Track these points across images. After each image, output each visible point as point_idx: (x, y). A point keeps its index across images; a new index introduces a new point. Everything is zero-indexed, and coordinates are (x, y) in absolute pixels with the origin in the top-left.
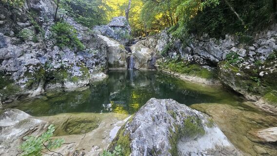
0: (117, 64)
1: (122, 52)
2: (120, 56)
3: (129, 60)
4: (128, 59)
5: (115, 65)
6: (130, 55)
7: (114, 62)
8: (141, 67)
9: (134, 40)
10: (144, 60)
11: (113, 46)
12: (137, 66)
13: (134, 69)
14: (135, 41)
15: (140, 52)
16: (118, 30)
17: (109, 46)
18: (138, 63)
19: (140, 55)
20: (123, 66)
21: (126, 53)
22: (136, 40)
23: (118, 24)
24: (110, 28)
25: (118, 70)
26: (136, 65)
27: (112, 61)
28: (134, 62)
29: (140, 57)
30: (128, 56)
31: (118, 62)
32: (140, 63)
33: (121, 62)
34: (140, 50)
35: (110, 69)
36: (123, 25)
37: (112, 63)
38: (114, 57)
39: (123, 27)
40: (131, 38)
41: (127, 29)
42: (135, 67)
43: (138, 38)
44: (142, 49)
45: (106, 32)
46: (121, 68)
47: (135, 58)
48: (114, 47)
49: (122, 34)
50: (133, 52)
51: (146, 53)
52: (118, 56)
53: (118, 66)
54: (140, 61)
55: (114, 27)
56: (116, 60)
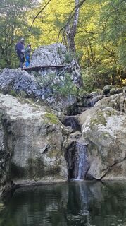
0: (37, 168)
1: (50, 131)
2: (46, 143)
3: (74, 152)
4: (70, 152)
5: (31, 169)
6: (77, 137)
7: (30, 161)
8: (109, 171)
9: (90, 97)
10: (115, 151)
11: (25, 117)
12: (96, 169)
13: (90, 179)
14: (91, 100)
15: (103, 129)
16: (46, 76)
17: (13, 118)
18: (100, 162)
19: (104, 136)
20: (55, 171)
21: (64, 133)
22: (95, 98)
23: (47, 63)
24: (26, 73)
25: (41, 185)
26: (92, 165)
27: (22, 160)
28: (89, 159)
29: (104, 142)
30: (71, 140)
31: (40, 161)
32: (104, 160)
33: (49, 161)
34: (104, 123)
35: (17, 183)
36: (58, 63)
37: (24, 164)
38: (29, 146)
39: (58, 68)
40: (83, 92)
41: (70, 71)
42: (91, 172)
43: (102, 91)
44: (110, 121)
45: (11, 84)
46: (49, 179)
47: (91, 147)
48: (29, 120)
49: (57, 84)
50: (85, 129)
51: (119, 128)
52: (41, 144)
53: (42, 174)
54: (105, 153)
55: (37, 69)
56: (35, 157)
